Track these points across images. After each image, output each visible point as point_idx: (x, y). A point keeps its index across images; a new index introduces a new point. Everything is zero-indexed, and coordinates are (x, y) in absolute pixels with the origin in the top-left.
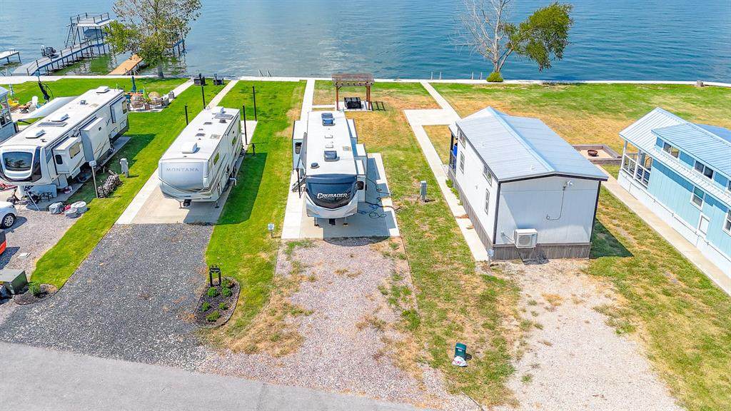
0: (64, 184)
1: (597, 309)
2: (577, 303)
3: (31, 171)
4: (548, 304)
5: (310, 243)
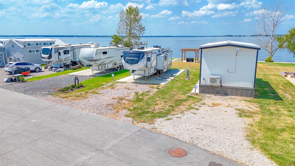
0: (63, 66)
1: (237, 109)
2: (228, 106)
3: (48, 55)
4: (211, 105)
5: (125, 82)
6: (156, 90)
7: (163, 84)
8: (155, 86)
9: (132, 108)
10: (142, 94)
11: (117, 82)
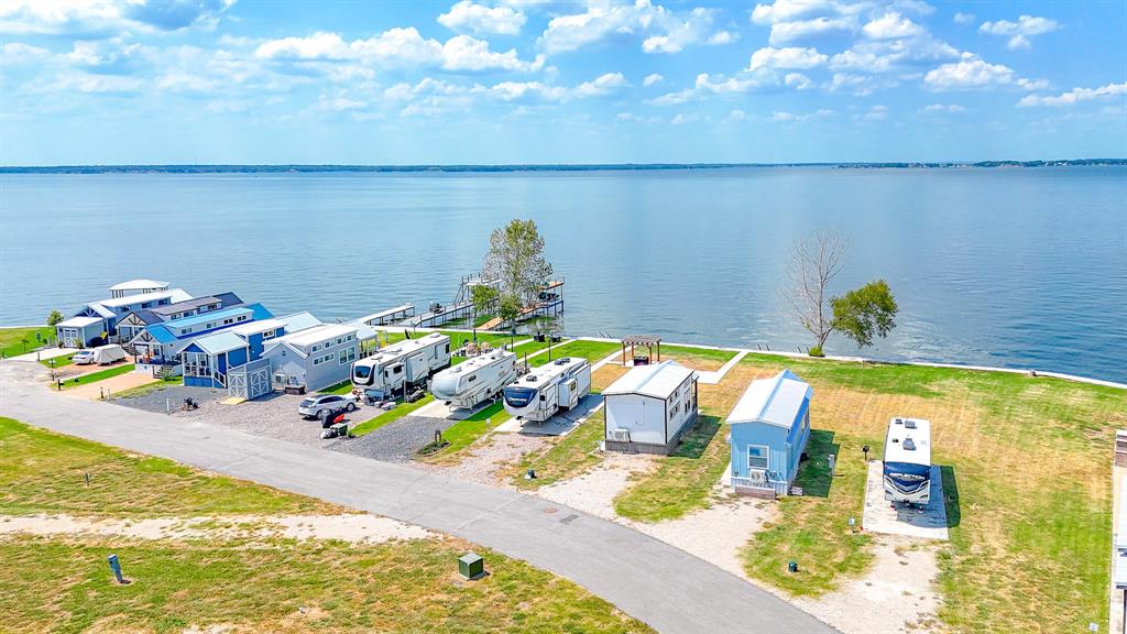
0: (389, 392)
3: (368, 379)
4: (608, 468)
5: (508, 433)
6: (551, 447)
7: (564, 434)
8: (551, 439)
9: (516, 475)
10: (531, 456)
11: (496, 433)
